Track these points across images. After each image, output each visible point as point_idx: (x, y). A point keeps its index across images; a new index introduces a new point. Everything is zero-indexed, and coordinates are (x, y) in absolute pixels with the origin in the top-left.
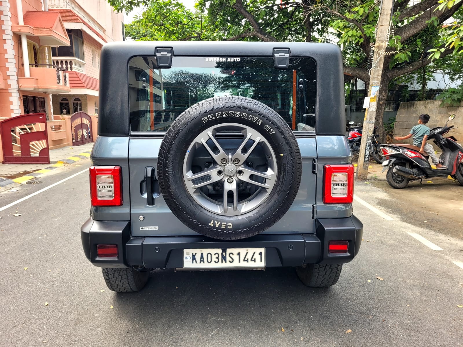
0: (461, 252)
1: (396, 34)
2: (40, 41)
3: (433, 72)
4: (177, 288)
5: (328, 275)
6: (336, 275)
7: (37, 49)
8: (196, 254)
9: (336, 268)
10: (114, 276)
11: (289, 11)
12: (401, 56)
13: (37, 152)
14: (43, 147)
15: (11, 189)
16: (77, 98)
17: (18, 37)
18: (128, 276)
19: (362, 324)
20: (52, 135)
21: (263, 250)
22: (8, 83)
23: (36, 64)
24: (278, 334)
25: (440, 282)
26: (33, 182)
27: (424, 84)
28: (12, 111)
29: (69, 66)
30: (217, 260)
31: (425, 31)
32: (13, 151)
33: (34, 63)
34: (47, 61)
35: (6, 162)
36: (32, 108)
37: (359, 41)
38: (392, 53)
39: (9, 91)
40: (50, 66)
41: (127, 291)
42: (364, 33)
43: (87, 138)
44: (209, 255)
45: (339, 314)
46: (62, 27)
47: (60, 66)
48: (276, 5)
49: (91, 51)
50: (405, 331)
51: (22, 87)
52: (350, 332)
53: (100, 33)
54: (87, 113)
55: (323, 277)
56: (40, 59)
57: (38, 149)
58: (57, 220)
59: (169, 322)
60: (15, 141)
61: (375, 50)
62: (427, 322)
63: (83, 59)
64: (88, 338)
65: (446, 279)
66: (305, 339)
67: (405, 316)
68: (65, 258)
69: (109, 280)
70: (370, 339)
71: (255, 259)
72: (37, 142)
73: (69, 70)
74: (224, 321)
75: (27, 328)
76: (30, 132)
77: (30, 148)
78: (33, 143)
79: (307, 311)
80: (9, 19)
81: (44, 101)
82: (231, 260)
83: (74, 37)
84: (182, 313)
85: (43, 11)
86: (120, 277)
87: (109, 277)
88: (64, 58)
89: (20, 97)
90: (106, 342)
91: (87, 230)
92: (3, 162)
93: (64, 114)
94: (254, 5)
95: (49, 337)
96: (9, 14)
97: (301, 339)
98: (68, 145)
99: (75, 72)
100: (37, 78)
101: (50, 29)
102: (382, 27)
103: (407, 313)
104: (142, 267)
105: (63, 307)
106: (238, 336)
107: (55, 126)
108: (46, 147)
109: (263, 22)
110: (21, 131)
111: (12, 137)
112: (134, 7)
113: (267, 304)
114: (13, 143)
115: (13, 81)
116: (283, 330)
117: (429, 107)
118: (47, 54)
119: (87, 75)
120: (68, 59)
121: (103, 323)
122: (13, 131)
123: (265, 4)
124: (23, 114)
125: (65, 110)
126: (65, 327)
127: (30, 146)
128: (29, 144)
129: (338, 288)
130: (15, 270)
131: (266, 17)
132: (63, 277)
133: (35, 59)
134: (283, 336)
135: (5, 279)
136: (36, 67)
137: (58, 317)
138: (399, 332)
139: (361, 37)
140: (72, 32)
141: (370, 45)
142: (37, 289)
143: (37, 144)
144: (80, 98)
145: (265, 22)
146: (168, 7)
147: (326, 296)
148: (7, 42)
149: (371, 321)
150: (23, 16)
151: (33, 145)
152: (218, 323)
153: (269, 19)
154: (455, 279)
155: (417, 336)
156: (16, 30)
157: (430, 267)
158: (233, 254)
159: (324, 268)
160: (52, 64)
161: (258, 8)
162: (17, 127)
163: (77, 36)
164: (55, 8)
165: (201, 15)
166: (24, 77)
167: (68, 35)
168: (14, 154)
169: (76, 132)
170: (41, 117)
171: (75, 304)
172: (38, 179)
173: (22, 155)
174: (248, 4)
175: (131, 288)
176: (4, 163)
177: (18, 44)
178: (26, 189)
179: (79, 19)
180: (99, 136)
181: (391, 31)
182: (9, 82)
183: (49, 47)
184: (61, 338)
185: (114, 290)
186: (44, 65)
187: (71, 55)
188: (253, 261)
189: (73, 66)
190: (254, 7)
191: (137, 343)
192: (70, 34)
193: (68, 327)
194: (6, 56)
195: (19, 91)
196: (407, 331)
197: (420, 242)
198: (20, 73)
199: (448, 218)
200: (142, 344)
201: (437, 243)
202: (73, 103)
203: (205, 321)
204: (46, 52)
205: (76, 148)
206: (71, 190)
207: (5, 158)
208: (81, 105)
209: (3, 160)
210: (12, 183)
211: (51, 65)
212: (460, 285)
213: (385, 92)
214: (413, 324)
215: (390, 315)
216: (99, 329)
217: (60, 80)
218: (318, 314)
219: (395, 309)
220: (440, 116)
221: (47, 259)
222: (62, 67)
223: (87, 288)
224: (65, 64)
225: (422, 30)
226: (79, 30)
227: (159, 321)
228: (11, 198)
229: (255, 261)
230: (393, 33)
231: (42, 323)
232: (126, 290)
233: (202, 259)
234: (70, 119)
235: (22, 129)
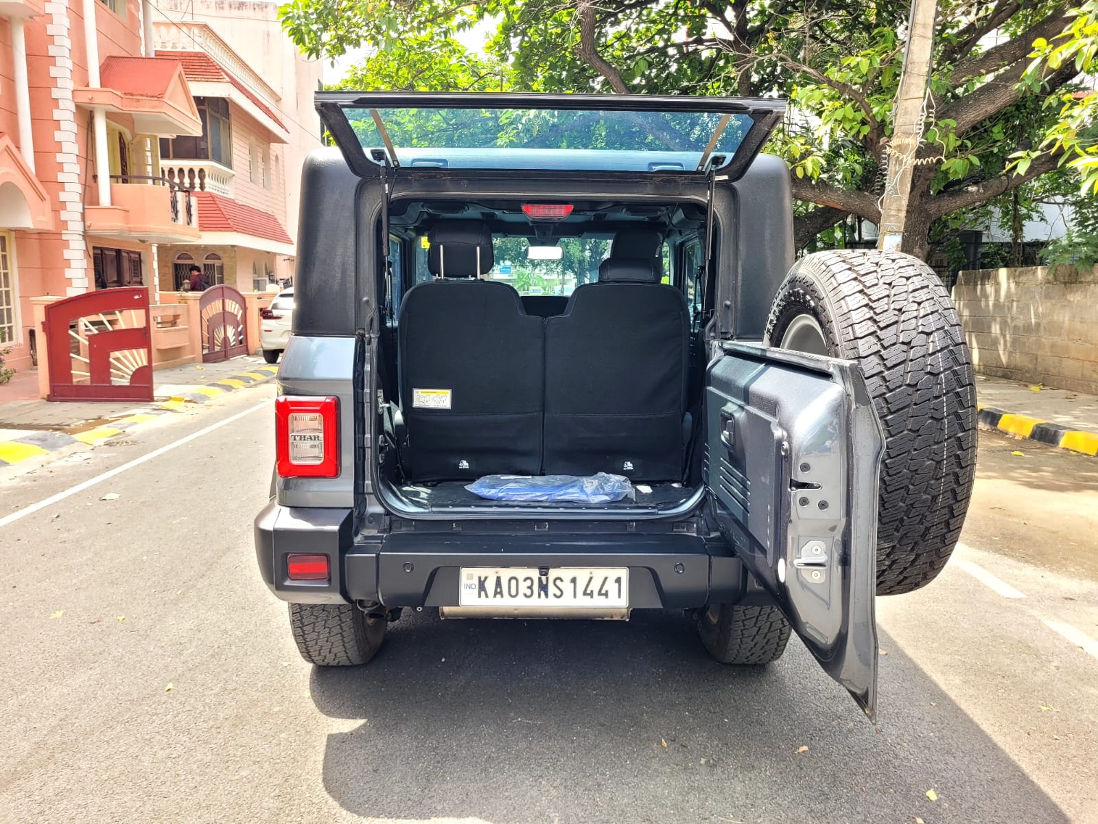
0: (1066, 601)
1: (939, 117)
2: (133, 123)
3: (1041, 200)
4: (443, 660)
5: (763, 636)
6: (779, 637)
7: (126, 143)
8: (486, 578)
9: (780, 622)
10: (314, 628)
11: (703, 58)
12: (956, 167)
13: (126, 376)
14: (141, 365)
15: (70, 456)
16: (213, 253)
17: (86, 117)
18: (344, 629)
19: (830, 736)
20: (161, 339)
21: (623, 573)
22: (62, 219)
23: (124, 177)
24: (653, 751)
25: (1009, 661)
26: (118, 443)
27: (1017, 229)
28: (69, 282)
29: (197, 181)
30: (528, 592)
31: (1018, 108)
32: (72, 372)
33: (120, 174)
34: (149, 169)
35: (55, 396)
36: (111, 275)
37: (859, 132)
38: (930, 160)
39: (64, 237)
40: (156, 181)
41: (339, 662)
42: (871, 115)
43: (234, 345)
44: (513, 582)
45: (785, 716)
46: (186, 91)
47: (177, 180)
48: (673, 45)
49: (247, 147)
50: (921, 752)
51: (92, 228)
52: (804, 752)
53: (267, 106)
54: (235, 288)
55: (752, 640)
56: (134, 164)
57: (128, 368)
58: (179, 523)
59: (428, 725)
60: (75, 350)
61: (892, 154)
62: (969, 737)
63: (229, 165)
64: (261, 751)
65: (1023, 655)
66: (709, 761)
67: (925, 723)
68: (202, 599)
69: (303, 636)
70: (846, 764)
71: (607, 592)
72: (126, 352)
73: (197, 189)
74: (541, 725)
75: (135, 731)
76: (110, 329)
77: (109, 365)
78: (117, 354)
79: (717, 710)
80: (68, 74)
81: (140, 261)
82: (558, 593)
83: (211, 115)
84: (453, 708)
85: (144, 56)
86: (327, 630)
87: (303, 631)
88: (186, 164)
89: (87, 251)
90: (299, 758)
91: (268, 524)
92: (48, 396)
93: (186, 290)
94: (623, 45)
95: (182, 747)
96: (69, 64)
97: (702, 762)
98: (193, 360)
99: (211, 196)
100: (127, 207)
101: (159, 97)
102: (908, 101)
103: (930, 720)
104: (377, 604)
105: (206, 693)
106: (571, 754)
107: (162, 317)
108: (145, 363)
109: (644, 82)
110: (90, 327)
111: (71, 341)
112: (347, 47)
113: (633, 696)
114: (72, 355)
115: (72, 214)
116: (665, 744)
117: (1024, 284)
118: (149, 154)
119: (237, 201)
120: (196, 164)
121: (291, 723)
122: (72, 327)
123: (649, 41)
124: (93, 289)
125: (188, 281)
126: (213, 730)
127: (110, 362)
128: (109, 357)
129: (787, 668)
130: (98, 621)
131: (651, 72)
132: (200, 635)
133: (122, 164)
134: (663, 756)
135: (79, 639)
136: (123, 182)
137: (198, 712)
138: (908, 753)
139: (864, 122)
140: (206, 104)
141: (881, 143)
142: (149, 659)
143: (125, 357)
144: (220, 254)
145: (647, 82)
146: (426, 49)
147: (760, 682)
148: (63, 125)
149: (850, 731)
150: (100, 67)
151: (117, 359)
152: (529, 728)
153: (657, 76)
154: (1044, 655)
155: (944, 762)
156: (83, 99)
157: (992, 630)
158: (562, 581)
159: (755, 619)
160: (161, 176)
161: (634, 51)
162: (82, 319)
163: (218, 112)
164: (169, 49)
165: (500, 68)
166: (98, 204)
167: (199, 110)
168: (75, 380)
169: (211, 331)
170: (136, 297)
171: (230, 687)
172: (129, 435)
173: (92, 382)
174: (609, 43)
175: (347, 656)
176: (50, 399)
177: (86, 131)
178: (105, 455)
179: (223, 74)
180: (296, 335)
181: (929, 113)
182: (64, 216)
183: (153, 138)
184: (206, 750)
185: (313, 661)
186: (142, 178)
187: (202, 156)
188: (603, 595)
189: (207, 181)
190: (623, 50)
191: (363, 762)
192: (202, 107)
193: (218, 730)
194: (60, 158)
195: (86, 235)
196: (926, 751)
197: (976, 580)
198: (90, 196)
199: (1049, 532)
200: (374, 764)
201: (1015, 583)
202: (205, 265)
203: (503, 725)
204: (147, 149)
205: (211, 367)
206: (206, 459)
207: (53, 388)
208: (221, 268)
209: (49, 393)
210: (73, 443)
211: (159, 179)
212: (1052, 668)
213: (921, 248)
214: (939, 740)
215: (893, 721)
216: (283, 735)
217: (177, 212)
218: (739, 716)
219: (906, 710)
220: (1049, 304)
221: (165, 601)
222: (182, 182)
223: (255, 657)
224: (189, 177)
225: (1010, 106)
226: (223, 99)
227: (407, 723)
228: (73, 476)
229: (606, 595)
230: (932, 117)
231: (165, 723)
232: (336, 661)
233: (499, 590)
234: (198, 301)
235: (93, 323)
